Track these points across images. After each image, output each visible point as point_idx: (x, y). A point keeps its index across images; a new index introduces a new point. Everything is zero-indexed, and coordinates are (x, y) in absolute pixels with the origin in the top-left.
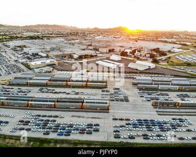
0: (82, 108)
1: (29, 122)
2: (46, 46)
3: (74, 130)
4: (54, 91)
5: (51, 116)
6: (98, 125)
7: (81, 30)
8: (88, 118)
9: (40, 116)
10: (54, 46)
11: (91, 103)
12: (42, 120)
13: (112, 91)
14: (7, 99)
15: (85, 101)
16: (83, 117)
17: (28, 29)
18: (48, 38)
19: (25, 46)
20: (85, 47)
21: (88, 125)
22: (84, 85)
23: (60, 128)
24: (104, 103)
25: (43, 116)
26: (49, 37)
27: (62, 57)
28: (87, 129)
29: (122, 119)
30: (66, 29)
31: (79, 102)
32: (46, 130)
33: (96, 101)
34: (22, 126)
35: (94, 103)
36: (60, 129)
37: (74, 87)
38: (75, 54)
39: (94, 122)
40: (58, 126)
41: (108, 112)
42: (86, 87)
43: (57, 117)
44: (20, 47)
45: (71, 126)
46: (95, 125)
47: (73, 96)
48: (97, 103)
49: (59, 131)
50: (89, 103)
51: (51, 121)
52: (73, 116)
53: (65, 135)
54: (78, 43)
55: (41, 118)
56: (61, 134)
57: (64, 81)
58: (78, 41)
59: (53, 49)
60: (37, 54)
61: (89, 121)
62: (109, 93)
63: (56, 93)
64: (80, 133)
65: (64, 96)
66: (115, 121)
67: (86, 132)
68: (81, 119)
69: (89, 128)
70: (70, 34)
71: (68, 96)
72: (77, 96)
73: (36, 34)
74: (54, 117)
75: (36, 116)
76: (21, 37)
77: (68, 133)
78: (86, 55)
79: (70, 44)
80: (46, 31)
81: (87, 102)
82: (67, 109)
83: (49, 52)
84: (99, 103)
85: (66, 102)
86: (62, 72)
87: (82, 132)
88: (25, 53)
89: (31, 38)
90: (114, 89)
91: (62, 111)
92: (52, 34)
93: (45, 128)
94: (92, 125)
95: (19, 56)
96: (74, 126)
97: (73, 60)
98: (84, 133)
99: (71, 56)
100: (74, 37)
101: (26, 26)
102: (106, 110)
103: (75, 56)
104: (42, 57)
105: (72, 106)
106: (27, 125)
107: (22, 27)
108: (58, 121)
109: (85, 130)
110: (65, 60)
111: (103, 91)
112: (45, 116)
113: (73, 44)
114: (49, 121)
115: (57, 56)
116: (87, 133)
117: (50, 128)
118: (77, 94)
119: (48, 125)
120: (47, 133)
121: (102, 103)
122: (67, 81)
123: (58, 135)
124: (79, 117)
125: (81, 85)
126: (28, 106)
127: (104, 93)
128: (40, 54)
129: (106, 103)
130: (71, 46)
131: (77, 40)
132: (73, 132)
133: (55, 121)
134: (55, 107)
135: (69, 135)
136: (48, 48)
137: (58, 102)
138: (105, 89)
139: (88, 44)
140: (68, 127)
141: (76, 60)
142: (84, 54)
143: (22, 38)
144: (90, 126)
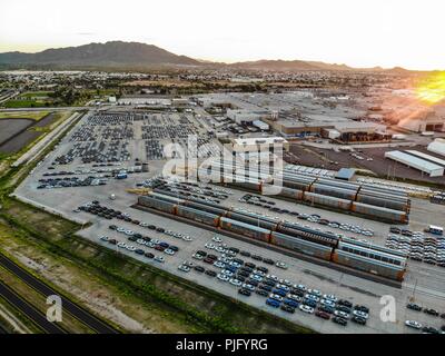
0: (331, 260)
1: (215, 258)
2: (270, 108)
3: (305, 304)
4: (272, 206)
5: (259, 259)
6: (367, 311)
7: (359, 72)
8: (342, 285)
9: (237, 251)
10: (288, 108)
11: (357, 252)
12: (240, 262)
13: (420, 235)
14: (184, 204)
15: (341, 244)
16: (331, 281)
17: (240, 69)
18: (279, 90)
19: (230, 106)
20: (362, 113)
21: (340, 303)
22: (344, 206)
23: (274, 289)
24: (391, 261)
25: (243, 254)
26: (282, 87)
27: (302, 133)
28: (336, 312)
29: (432, 313)
30: (322, 71)
31: (325, 244)
32: (244, 285)
33: (370, 251)
34: (201, 264)
35: (364, 254)
36: (275, 293)
37: (319, 205)
38: (333, 127)
39: (358, 299)
40: (271, 283)
41: (399, 287)
42: (350, 211)
43: (271, 263)
44: (221, 106)
45: (300, 292)
46: (357, 308)
47: (314, 228)
48: (372, 256)
49: (271, 295)
50: (351, 251)
51: (258, 269)
52: (307, 272)
53: (283, 309)
54: (346, 104)
55: (239, 257)
56: (273, 304)
57: (297, 187)
58: (346, 98)
59: (284, 115)
60: (250, 124)
61: (346, 295)
62: (410, 240)
63: (276, 210)
64: (318, 315)
65: (292, 221)
66: (414, 313)
67: (332, 316)
68: (326, 285)
69: (340, 309)
70: (331, 81)
71: (302, 224)
72: (322, 229)
73: (255, 80)
74: (265, 261)
75: (231, 249)
76: (225, 87)
77: (291, 307)
78: (360, 133)
79: (325, 104)
80: (276, 75)
81: (345, 249)
82: (296, 253)
83: (275, 120)
84: (378, 258)
85: (295, 235)
86: (297, 167)
87: (324, 313)
88: (228, 119)
89: (245, 88)
90: (425, 231)
91: (285, 253)
92: (287, 81)
93: (242, 280)
94: (350, 306)
95: (217, 124)
96: (307, 296)
97: (327, 142)
98: (327, 318)
99: (322, 133)
100: (337, 89)
101: (239, 64)
102: (393, 279)
103: (334, 134)
104: (259, 130)
105: (309, 248)
106: (211, 263)
107: (229, 65)
108: (273, 273)
109: (331, 313)
110: (307, 140)
111: (392, 231)
112: (248, 255)
113: (333, 105)
114: (253, 266)
115: (291, 131)
116: (335, 321)
117: (255, 283)
118: (324, 223)
119: (252, 276)
120: (246, 293)
121: (385, 259)
122: (304, 189)
123: (268, 303)
124: (322, 278)
125: (336, 205)
126: (218, 225)
127: (397, 236)
128: (257, 123)
129: (398, 263)
130: (328, 110)
131: (344, 95)
132: (301, 307)
133: (265, 271)
134: (270, 242)
135: (292, 312)
136: (274, 112)
137: (278, 230)
138: (401, 227)
139: (370, 106)
140: (293, 293)
141: (333, 142)
142: (355, 131)
143: (227, 89)
144: (345, 305)
